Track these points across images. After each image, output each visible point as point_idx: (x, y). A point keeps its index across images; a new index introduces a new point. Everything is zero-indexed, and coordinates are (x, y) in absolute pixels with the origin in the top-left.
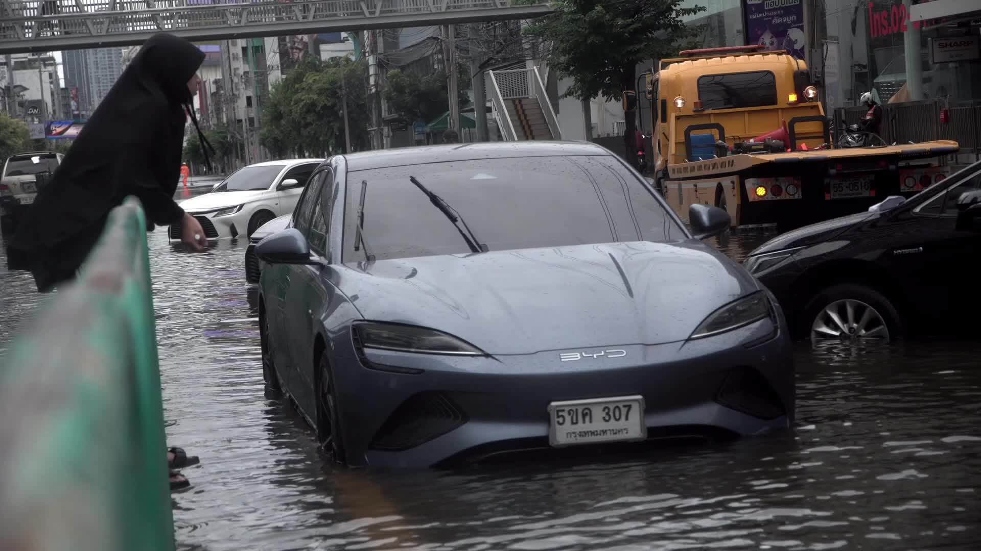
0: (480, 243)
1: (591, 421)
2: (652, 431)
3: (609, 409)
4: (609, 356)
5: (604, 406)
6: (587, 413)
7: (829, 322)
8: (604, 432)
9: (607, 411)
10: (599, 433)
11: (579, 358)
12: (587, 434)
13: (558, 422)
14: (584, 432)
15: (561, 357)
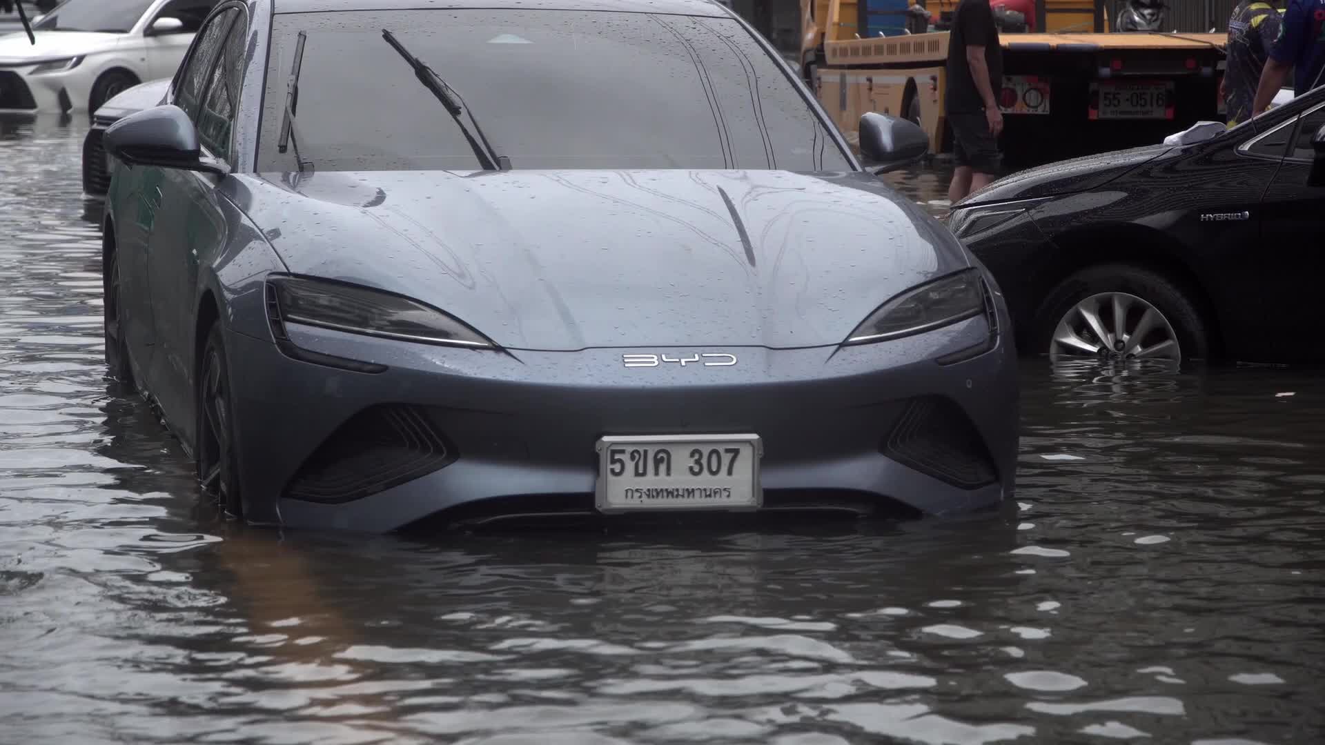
0: (498, 154)
1: (668, 473)
2: (770, 495)
3: (701, 454)
4: (707, 364)
5: (692, 448)
6: (662, 458)
7: (1082, 328)
8: (690, 492)
9: (697, 457)
10: (681, 493)
11: (656, 363)
12: (661, 494)
13: (613, 471)
14: (656, 490)
15: (626, 360)
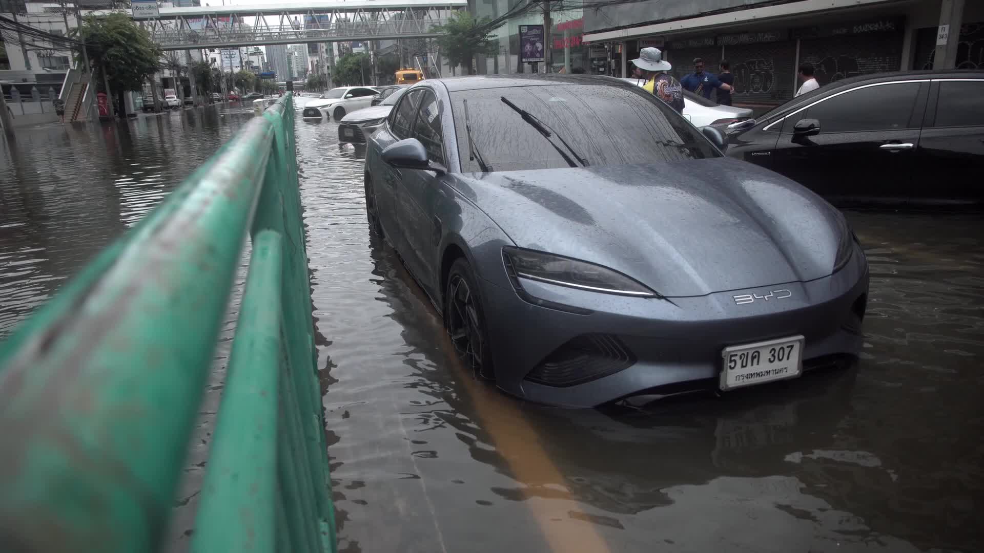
0: (582, 158)
1: (758, 364)
3: (774, 350)
4: (778, 298)
6: (756, 355)
8: (768, 372)
10: (763, 374)
11: (753, 300)
12: (753, 376)
13: (730, 366)
14: (751, 374)
15: (736, 300)
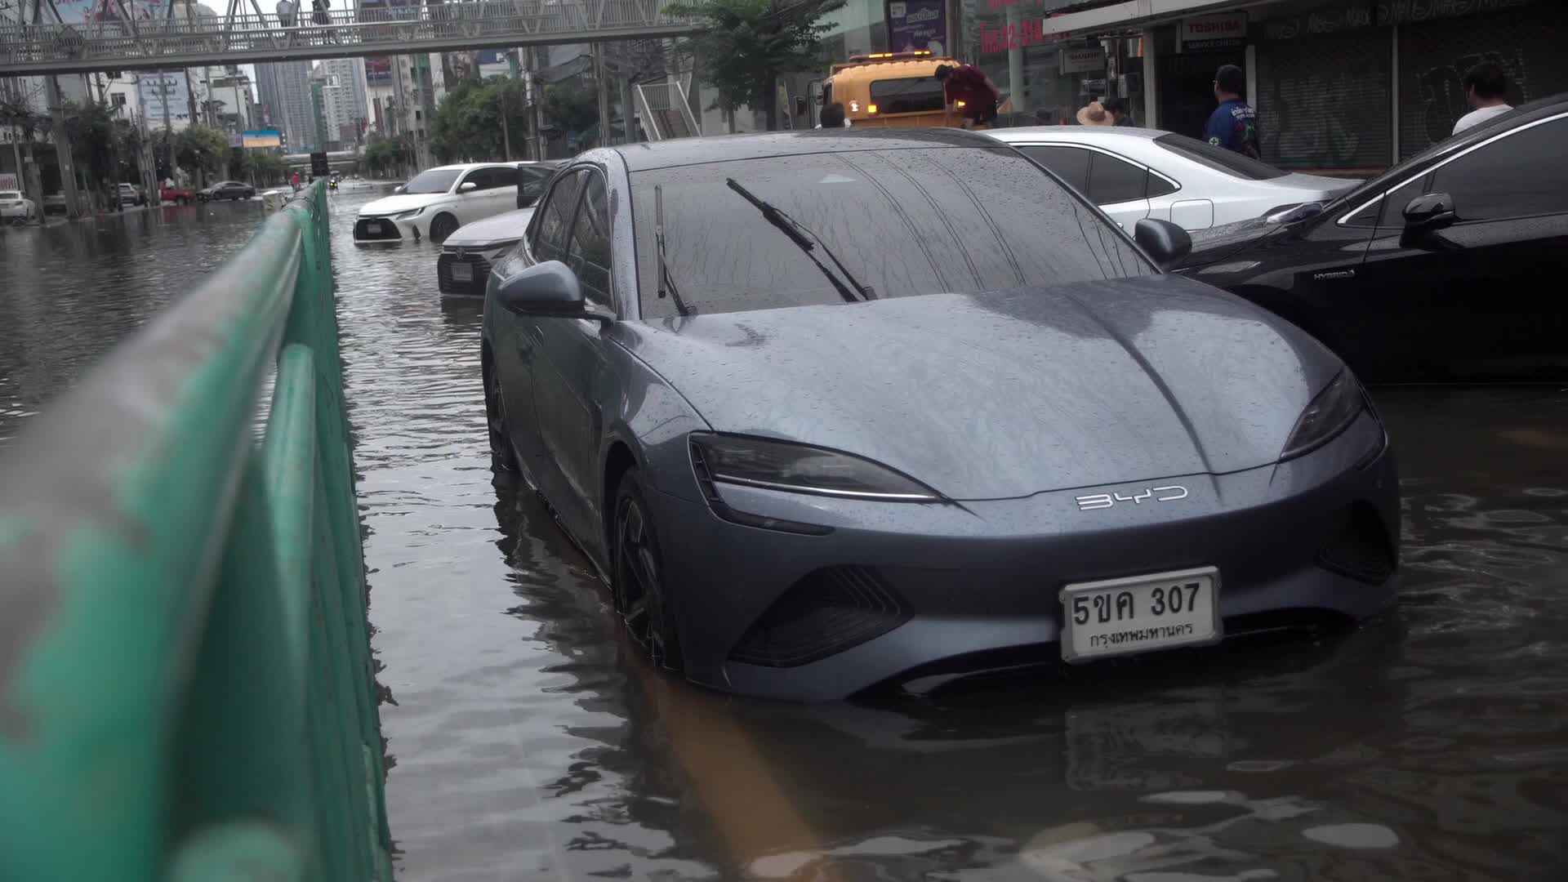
0: (862, 285)
2: (1229, 623)
3: (1162, 592)
5: (1153, 588)
6: (1125, 601)
8: (1154, 632)
9: (1158, 596)
10: (1144, 634)
11: (1111, 503)
12: (1125, 638)
13: (1077, 620)
14: (1120, 634)
15: (1080, 503)
